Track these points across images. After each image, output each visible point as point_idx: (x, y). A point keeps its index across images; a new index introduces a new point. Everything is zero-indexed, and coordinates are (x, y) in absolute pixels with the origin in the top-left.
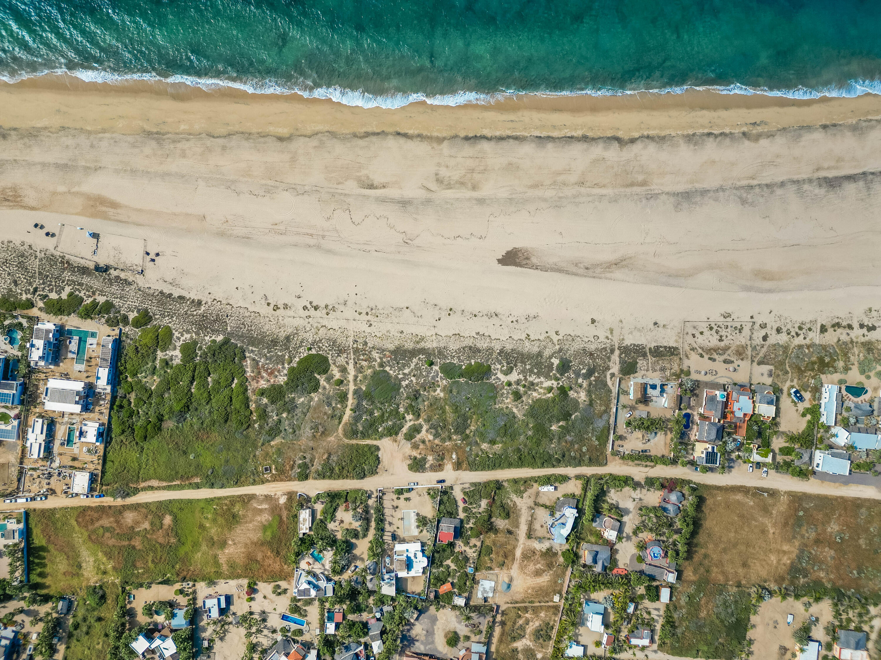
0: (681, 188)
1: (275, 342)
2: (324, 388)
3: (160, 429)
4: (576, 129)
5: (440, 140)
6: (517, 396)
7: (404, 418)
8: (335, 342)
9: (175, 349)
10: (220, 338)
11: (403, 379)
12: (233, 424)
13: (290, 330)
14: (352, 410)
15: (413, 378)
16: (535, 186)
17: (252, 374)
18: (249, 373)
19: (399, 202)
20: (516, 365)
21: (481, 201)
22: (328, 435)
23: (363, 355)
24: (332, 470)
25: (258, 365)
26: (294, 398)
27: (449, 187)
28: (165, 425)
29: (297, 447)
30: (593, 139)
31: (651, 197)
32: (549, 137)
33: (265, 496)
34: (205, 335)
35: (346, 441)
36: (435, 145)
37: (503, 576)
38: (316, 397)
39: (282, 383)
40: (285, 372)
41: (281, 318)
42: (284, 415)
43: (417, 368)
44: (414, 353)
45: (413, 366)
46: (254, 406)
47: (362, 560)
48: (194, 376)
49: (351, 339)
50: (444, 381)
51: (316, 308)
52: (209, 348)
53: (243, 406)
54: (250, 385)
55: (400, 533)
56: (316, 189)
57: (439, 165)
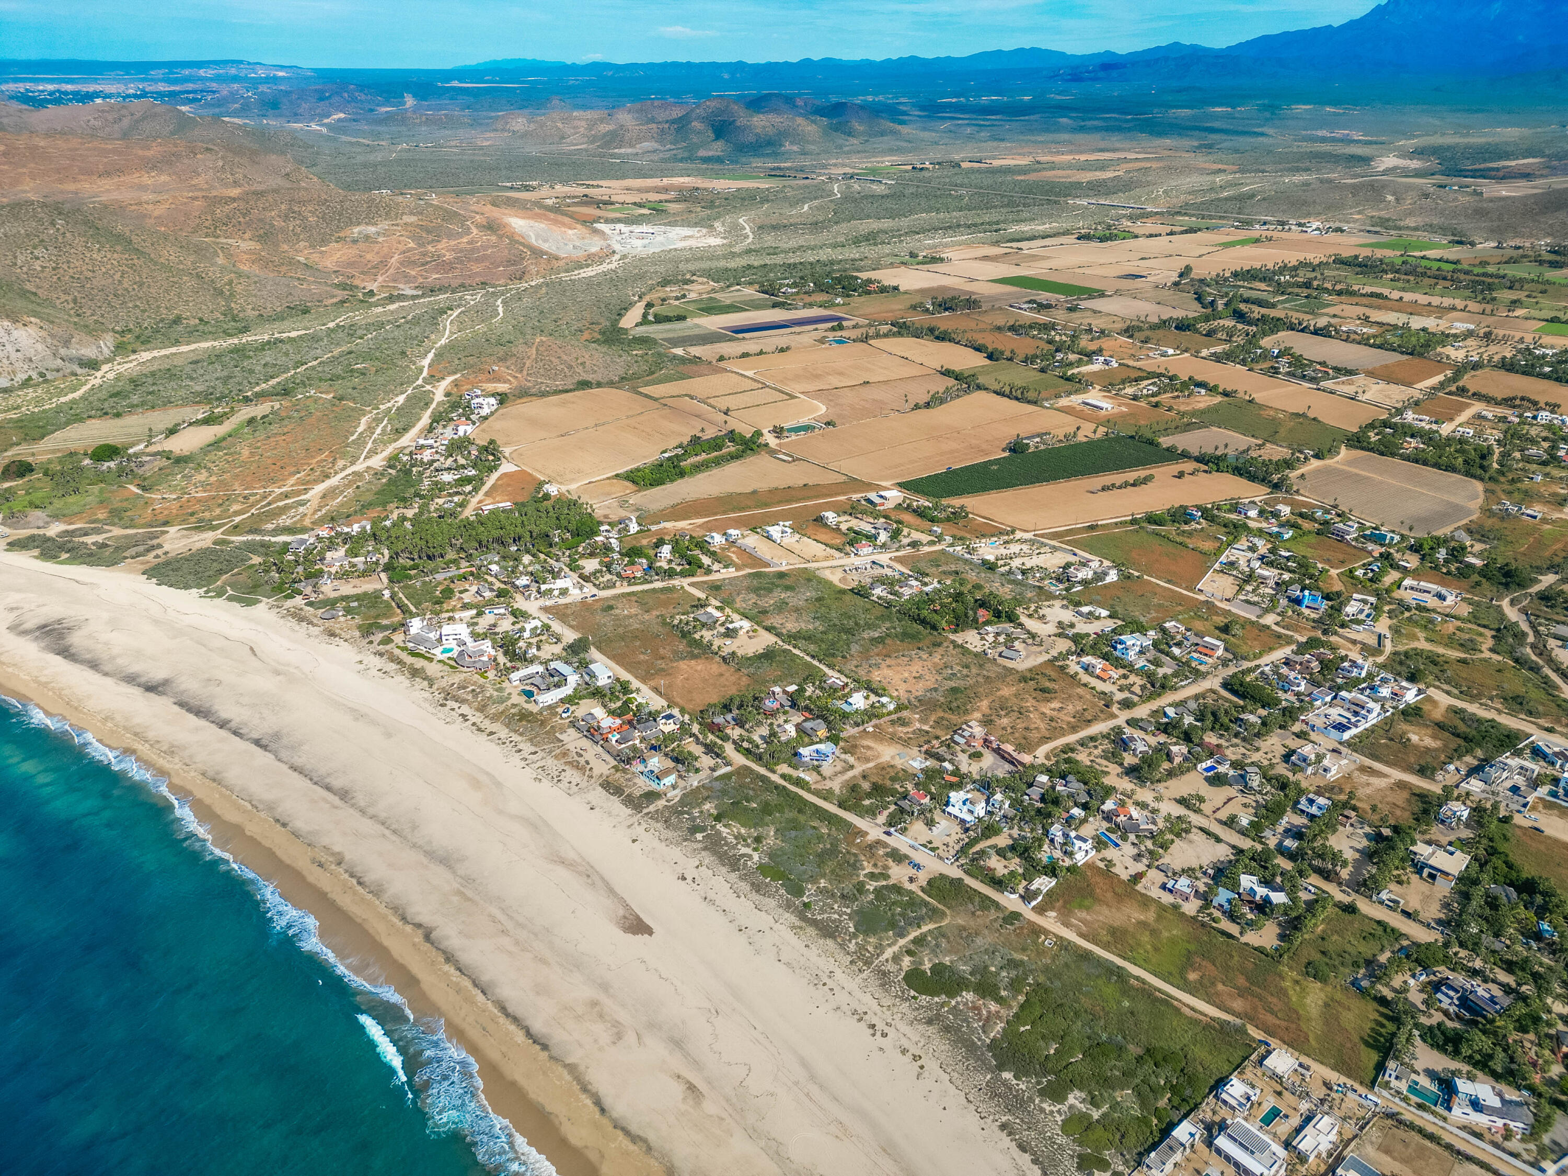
0: (440, 869)
1: (947, 1029)
2: (930, 960)
3: (1148, 1051)
4: (446, 973)
5: (572, 1068)
6: (758, 840)
7: (875, 889)
8: (882, 985)
9: (1071, 1107)
10: (1007, 1075)
11: (845, 913)
13: (921, 1027)
14: (919, 927)
15: (836, 906)
16: (543, 961)
17: (998, 1022)
18: (1000, 1026)
19: (682, 1049)
20: (734, 855)
21: (604, 987)
22: (961, 926)
23: (864, 955)
24: (981, 902)
25: (984, 1025)
26: (971, 974)
27: (616, 1024)
28: (1140, 1051)
29: (1002, 939)
30: (445, 952)
31: (468, 880)
32: (476, 985)
33: (1067, 928)
34: (1024, 1091)
35: (948, 912)
36: (582, 1068)
37: (899, 763)
38: (947, 960)
39: (971, 993)
40: (959, 999)
41: (921, 1045)
42: (993, 969)
43: (822, 912)
44: (814, 923)
45: (826, 916)
46: (1020, 997)
47: (1010, 835)
49: (864, 975)
50: (809, 887)
51: (873, 1026)
52: (1027, 1074)
53: (1032, 1004)
54: (1008, 1015)
55: (958, 829)
56: (753, 1133)
57: (601, 1049)
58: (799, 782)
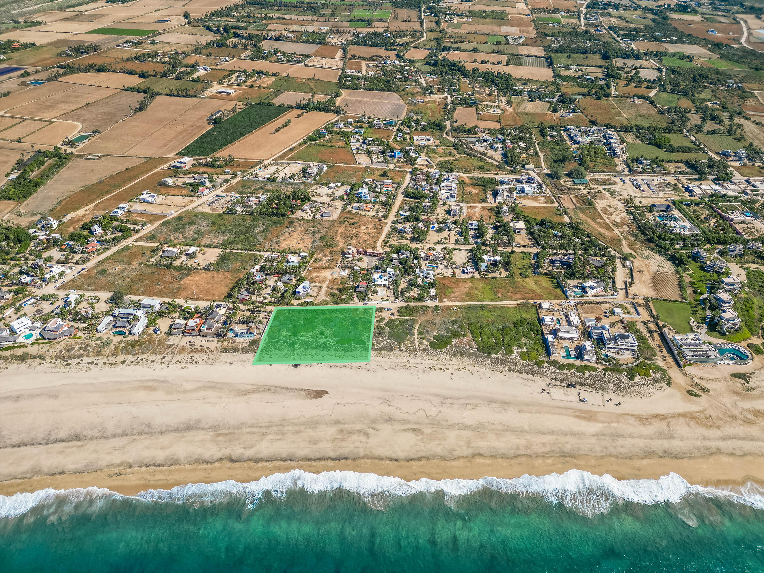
1: (462, 354)
2: (431, 337)
3: (515, 324)
4: (263, 467)
5: (366, 457)
6: (322, 334)
7: (386, 326)
8: (428, 354)
9: (517, 353)
10: (493, 356)
11: (387, 339)
12: (477, 325)
13: (454, 359)
14: (415, 329)
15: (381, 340)
16: (298, 432)
18: (473, 343)
19: (394, 421)
20: (321, 344)
21: (338, 423)
22: (426, 320)
23: (411, 349)
24: (422, 309)
25: (469, 346)
26: (447, 333)
27: (359, 431)
28: (512, 325)
29: (442, 317)
30: (250, 460)
31: (215, 427)
32: (284, 461)
33: (454, 302)
34: (502, 357)
35: (416, 318)
36: (369, 454)
37: (335, 276)
38: (435, 333)
39: (454, 339)
40: (453, 343)
41: (461, 364)
42: (451, 327)
44: (381, 349)
45: (382, 344)
46: (468, 331)
47: (403, 282)
48: (503, 342)
49: (418, 355)
50: (363, 338)
51: (441, 369)
52: (498, 352)
53: (473, 331)
54: (471, 338)
55: (385, 289)
56: (450, 427)
57: (366, 443)
58: (309, 304)
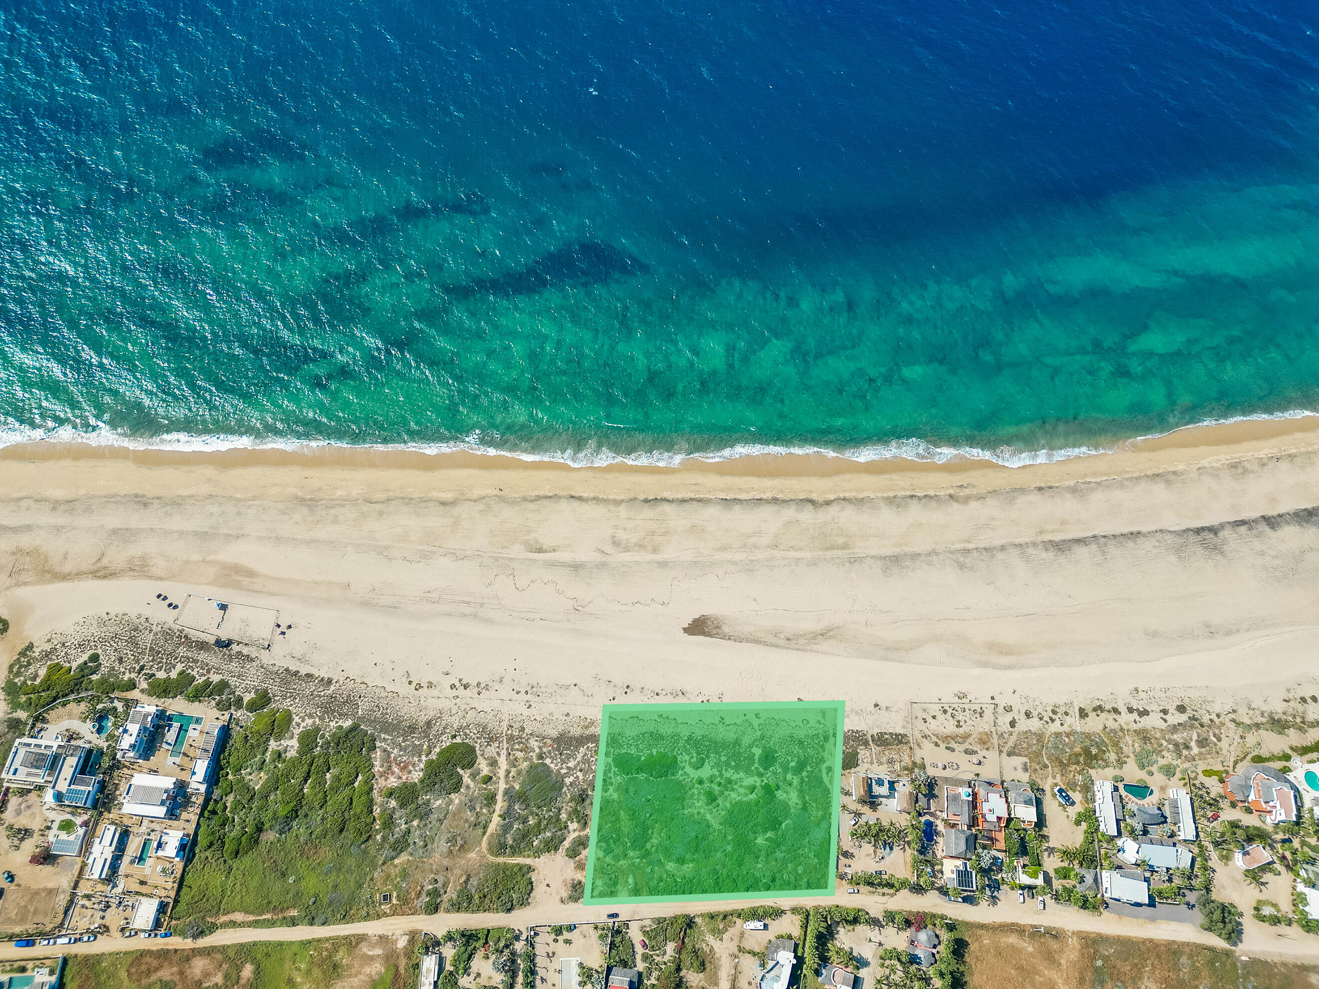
0: (888, 551)
1: (412, 729)
2: (468, 787)
3: (256, 842)
4: (764, 492)
5: (617, 503)
7: (566, 827)
8: (484, 729)
9: (292, 738)
10: (347, 724)
11: (567, 775)
12: (349, 835)
13: (431, 714)
14: (500, 816)
15: (580, 774)
16: (723, 549)
17: (381, 770)
18: (377, 768)
19: (570, 566)
20: (708, 757)
21: (663, 564)
22: (469, 850)
23: (519, 743)
24: (470, 899)
25: (389, 757)
26: (429, 801)
27: (627, 549)
28: (264, 837)
29: (427, 867)
30: (784, 501)
31: (855, 560)
32: (737, 500)
33: (380, 937)
34: (330, 721)
35: (492, 859)
36: (612, 508)
38: (456, 798)
39: (416, 781)
40: (422, 766)
41: (422, 699)
42: (415, 823)
43: (585, 760)
44: (581, 741)
45: (579, 757)
46: (378, 811)
48: (310, 771)
49: (505, 724)
50: (619, 778)
51: (466, 687)
52: (333, 736)
53: (365, 810)
54: (377, 784)
57: (616, 527)
